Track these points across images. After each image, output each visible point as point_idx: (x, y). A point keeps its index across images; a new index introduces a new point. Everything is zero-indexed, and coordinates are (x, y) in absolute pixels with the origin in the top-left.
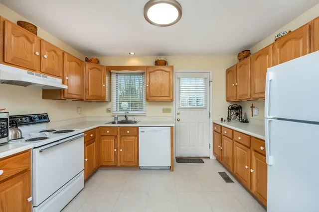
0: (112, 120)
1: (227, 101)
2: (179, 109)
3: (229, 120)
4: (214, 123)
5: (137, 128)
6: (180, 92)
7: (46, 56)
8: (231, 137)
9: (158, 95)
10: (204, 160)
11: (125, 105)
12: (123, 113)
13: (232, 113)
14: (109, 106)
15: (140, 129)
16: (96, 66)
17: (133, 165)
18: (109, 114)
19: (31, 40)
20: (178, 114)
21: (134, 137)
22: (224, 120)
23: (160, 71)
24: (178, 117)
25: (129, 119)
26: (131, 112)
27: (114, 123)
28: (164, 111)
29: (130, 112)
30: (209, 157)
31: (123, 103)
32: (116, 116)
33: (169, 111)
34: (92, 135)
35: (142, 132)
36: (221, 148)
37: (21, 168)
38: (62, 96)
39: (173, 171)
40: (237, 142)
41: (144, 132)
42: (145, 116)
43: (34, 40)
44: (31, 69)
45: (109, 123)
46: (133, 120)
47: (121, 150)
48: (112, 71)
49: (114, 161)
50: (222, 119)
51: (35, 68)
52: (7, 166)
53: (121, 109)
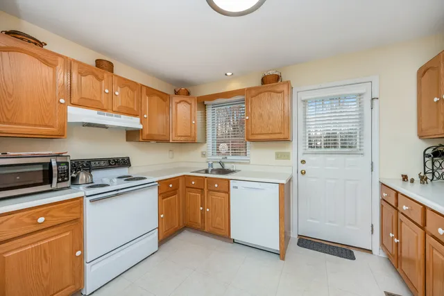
0: (206, 167)
1: (421, 137)
2: (304, 154)
3: (423, 179)
4: (383, 184)
5: (228, 180)
6: (305, 122)
7: (117, 93)
8: (419, 221)
9: (263, 132)
10: (356, 253)
11: (224, 147)
12: (220, 158)
13: (437, 164)
14: (203, 148)
15: (232, 184)
16: (185, 99)
17: (222, 234)
18: (204, 160)
19: (100, 77)
20: (303, 162)
21: (224, 194)
22: (409, 179)
23: (266, 93)
24: (302, 167)
25: (227, 166)
26: (230, 158)
27: (207, 172)
28: (279, 156)
29: (228, 158)
30: (370, 251)
31: (221, 144)
32: (211, 163)
33: (286, 156)
34: (171, 186)
35: (234, 187)
36: (396, 240)
37: (68, 217)
38: (141, 137)
39: (283, 259)
40: (433, 237)
41: (236, 187)
42: (249, 163)
43: (103, 77)
44: (101, 109)
45: (197, 172)
46: (232, 169)
47: (208, 210)
48: (206, 103)
49: (200, 222)
50: (405, 178)
51: (105, 107)
52: (51, 213)
53: (219, 153)
